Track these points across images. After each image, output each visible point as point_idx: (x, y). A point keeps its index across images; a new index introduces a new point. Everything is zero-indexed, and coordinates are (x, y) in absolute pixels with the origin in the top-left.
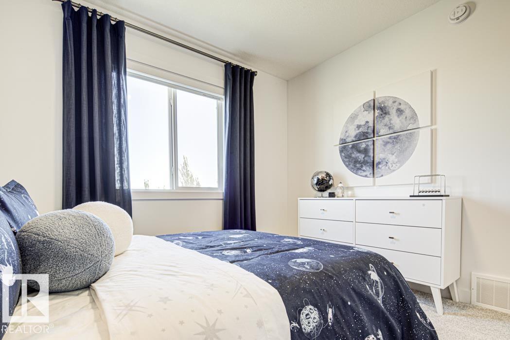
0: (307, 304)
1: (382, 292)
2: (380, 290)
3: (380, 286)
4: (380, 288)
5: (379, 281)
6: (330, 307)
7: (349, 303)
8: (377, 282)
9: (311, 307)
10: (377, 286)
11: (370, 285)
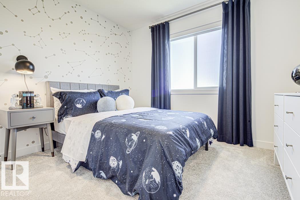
0: (99, 130)
1: (134, 147)
2: (133, 146)
3: (134, 144)
4: (134, 145)
5: (135, 141)
6: (104, 135)
7: (111, 139)
8: (134, 141)
9: (100, 131)
10: (132, 143)
11: (129, 140)
